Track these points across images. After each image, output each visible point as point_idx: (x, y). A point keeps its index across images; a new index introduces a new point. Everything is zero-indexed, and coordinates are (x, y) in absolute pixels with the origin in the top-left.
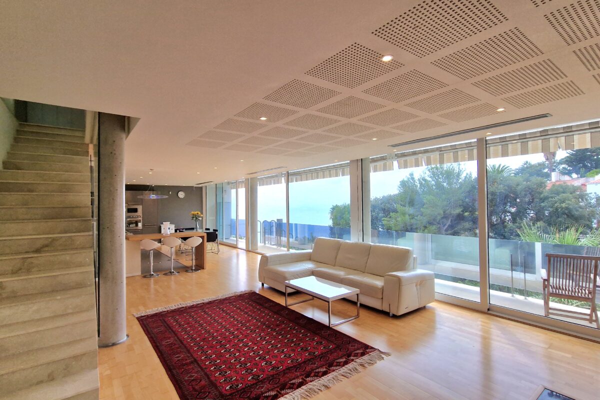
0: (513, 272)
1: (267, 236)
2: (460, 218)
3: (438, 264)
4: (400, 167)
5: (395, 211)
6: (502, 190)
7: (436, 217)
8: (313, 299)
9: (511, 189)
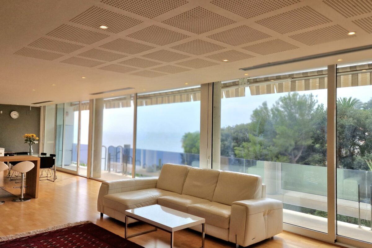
0: (360, 203)
1: (112, 163)
2: (311, 149)
3: (287, 194)
4: (252, 94)
5: (247, 140)
6: (352, 123)
7: (288, 147)
8: (156, 230)
9: (360, 123)
